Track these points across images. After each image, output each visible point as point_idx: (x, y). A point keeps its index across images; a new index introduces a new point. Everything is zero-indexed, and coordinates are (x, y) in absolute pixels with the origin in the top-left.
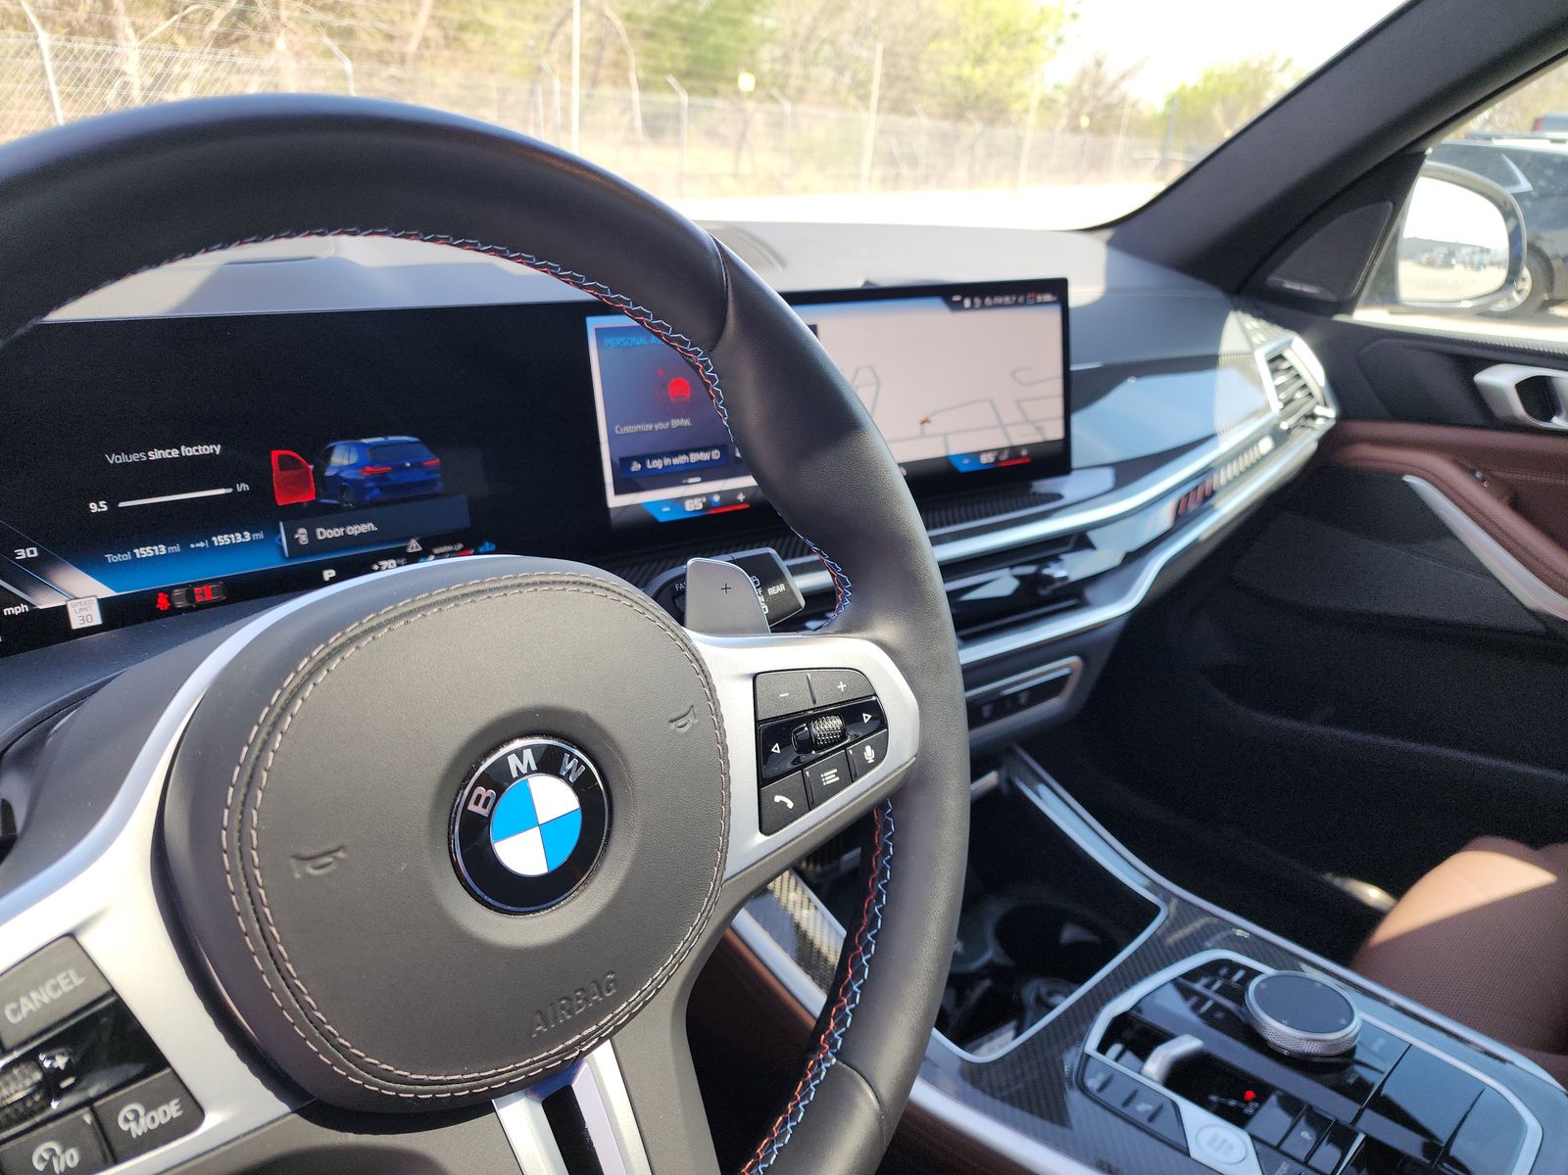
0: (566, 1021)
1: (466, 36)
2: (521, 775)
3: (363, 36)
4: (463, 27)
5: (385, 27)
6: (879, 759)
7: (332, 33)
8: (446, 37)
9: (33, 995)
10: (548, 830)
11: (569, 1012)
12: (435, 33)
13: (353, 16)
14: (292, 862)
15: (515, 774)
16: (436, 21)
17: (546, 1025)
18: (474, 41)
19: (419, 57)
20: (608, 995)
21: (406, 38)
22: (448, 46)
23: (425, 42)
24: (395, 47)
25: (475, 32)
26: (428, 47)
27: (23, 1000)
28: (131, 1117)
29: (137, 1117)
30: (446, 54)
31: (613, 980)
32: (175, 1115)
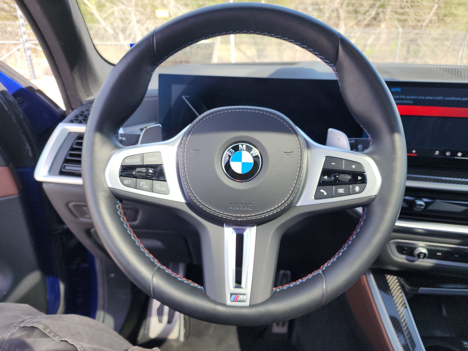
0: (237, 209)
1: (445, 18)
2: (241, 150)
3: (409, 21)
4: (445, 16)
5: (418, 18)
6: (360, 192)
7: (400, 20)
8: (438, 19)
9: (151, 158)
10: (244, 165)
11: (239, 208)
12: (435, 18)
13: (409, 15)
14: (192, 149)
15: (240, 149)
16: (437, 14)
17: (232, 208)
18: (448, 19)
19: (427, 26)
20: (249, 209)
21: (424, 21)
22: (438, 22)
23: (431, 21)
24: (419, 24)
25: (450, 16)
26: (431, 23)
27: (149, 158)
28: (158, 186)
29: (158, 187)
30: (437, 24)
31: (251, 206)
32: (165, 190)
